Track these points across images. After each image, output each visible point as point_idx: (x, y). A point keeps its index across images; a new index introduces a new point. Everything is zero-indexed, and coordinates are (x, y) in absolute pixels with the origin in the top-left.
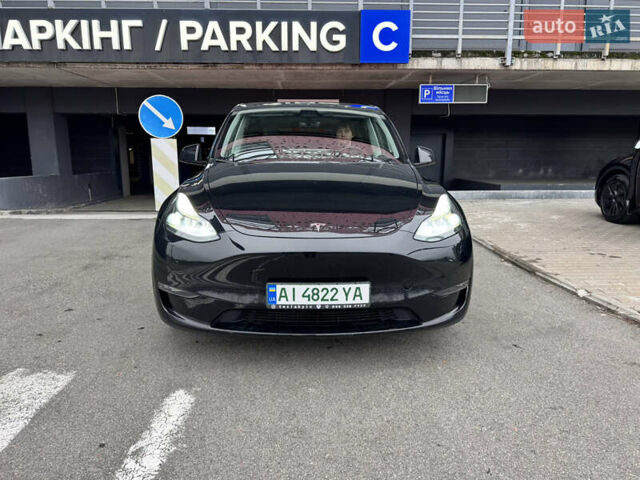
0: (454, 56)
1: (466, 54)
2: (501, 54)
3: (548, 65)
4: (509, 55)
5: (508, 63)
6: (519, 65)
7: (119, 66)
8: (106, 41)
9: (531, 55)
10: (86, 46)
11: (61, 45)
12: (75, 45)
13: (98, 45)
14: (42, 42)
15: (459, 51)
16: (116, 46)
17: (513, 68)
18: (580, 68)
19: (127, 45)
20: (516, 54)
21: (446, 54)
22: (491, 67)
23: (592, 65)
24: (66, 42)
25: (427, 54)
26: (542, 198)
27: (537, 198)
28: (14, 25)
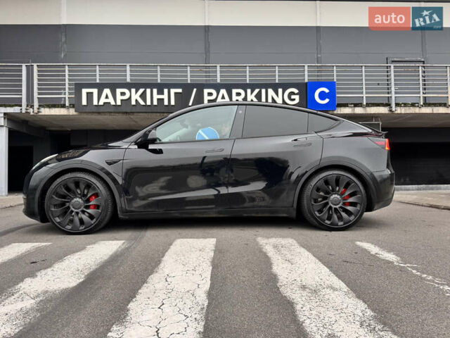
0: (361, 106)
1: (368, 105)
2: (388, 105)
3: (416, 110)
4: (393, 105)
6: (399, 110)
9: (406, 105)
15: (365, 103)
18: (435, 112)
20: (397, 105)
21: (356, 105)
22: (383, 112)
23: (441, 110)
25: (345, 105)
28: (107, 91)
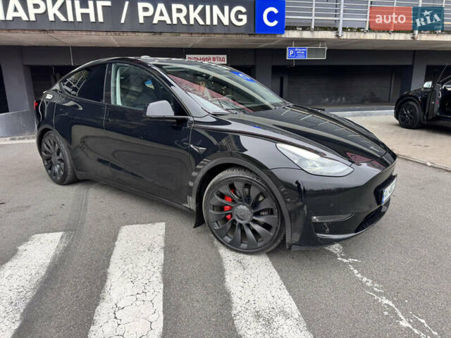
0: (309, 30)
1: (316, 29)
2: (336, 29)
3: (361, 36)
4: (340, 30)
5: (340, 35)
6: (346, 36)
8: (85, 16)
9: (352, 30)
10: (71, 18)
11: (51, 18)
12: (61, 17)
13: (79, 18)
14: (36, 15)
15: (313, 27)
16: (92, 19)
17: (342, 38)
19: (101, 19)
20: (344, 29)
21: (304, 28)
24: (55, 15)
25: (294, 28)
28: (15, 2)
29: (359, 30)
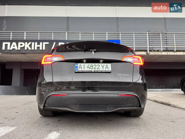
1: (136, 51)
2: (146, 51)
3: (159, 53)
4: (148, 51)
5: (148, 53)
6: (152, 53)
7: (41, 54)
8: (38, 48)
9: (154, 51)
10: (33, 49)
11: (26, 49)
12: (30, 48)
13: (36, 49)
14: (21, 48)
15: (134, 50)
16: (41, 49)
17: (150, 54)
18: (169, 54)
19: (44, 49)
20: (150, 51)
23: (172, 53)
24: (27, 48)
26: (163, 91)
27: (162, 91)
28: (14, 44)
29: (158, 51)
